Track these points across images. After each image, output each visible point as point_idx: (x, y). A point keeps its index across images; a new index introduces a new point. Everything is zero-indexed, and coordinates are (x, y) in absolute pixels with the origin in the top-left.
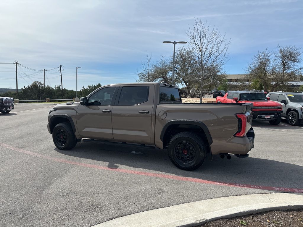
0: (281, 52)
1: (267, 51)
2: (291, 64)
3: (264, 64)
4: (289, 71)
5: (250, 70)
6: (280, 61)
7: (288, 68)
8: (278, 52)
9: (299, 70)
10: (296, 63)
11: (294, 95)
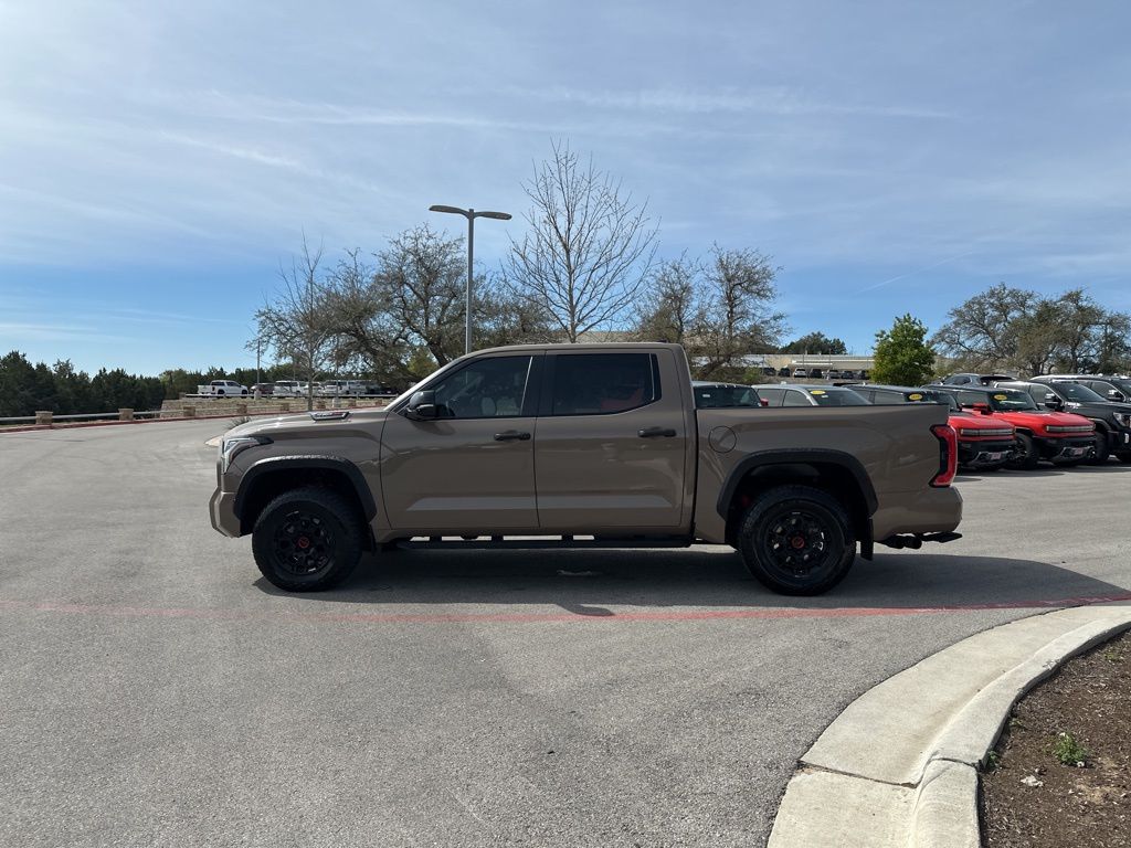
0: (723, 266)
1: (685, 261)
2: (750, 303)
3: (676, 298)
4: (747, 324)
5: (638, 319)
6: (718, 292)
7: (744, 315)
8: (713, 264)
9: (772, 322)
10: (765, 303)
11: (827, 392)
